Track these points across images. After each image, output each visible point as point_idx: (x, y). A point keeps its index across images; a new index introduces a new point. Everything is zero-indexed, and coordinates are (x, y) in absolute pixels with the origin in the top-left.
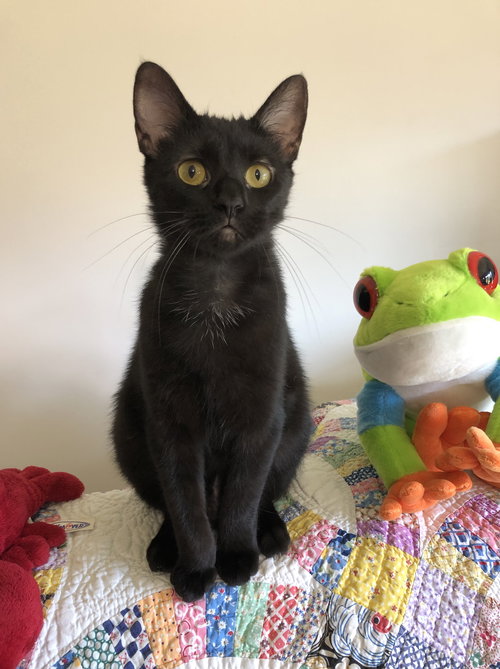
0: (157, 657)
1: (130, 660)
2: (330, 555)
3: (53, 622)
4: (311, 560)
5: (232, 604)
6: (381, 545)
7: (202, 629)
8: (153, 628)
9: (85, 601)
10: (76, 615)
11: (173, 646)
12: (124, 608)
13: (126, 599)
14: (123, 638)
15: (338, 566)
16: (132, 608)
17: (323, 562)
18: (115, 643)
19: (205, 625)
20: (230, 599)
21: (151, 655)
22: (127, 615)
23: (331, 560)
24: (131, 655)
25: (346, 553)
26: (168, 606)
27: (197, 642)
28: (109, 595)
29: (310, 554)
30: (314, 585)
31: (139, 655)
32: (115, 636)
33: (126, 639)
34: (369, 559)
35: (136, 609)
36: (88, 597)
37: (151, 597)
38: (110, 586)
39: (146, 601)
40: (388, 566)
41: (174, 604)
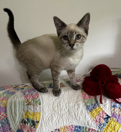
2: (103, 123)
3: (39, 129)
4: (99, 123)
5: (80, 131)
6: (115, 122)
9: (47, 125)
10: (45, 128)
12: (56, 129)
13: (56, 126)
15: (104, 126)
16: (58, 129)
17: (102, 124)
20: (80, 129)
22: (56, 131)
23: (103, 124)
25: (107, 123)
26: (66, 130)
28: (52, 125)
29: (99, 122)
30: (99, 129)
34: (112, 125)
35: (59, 130)
36: (47, 124)
37: (62, 128)
38: (53, 123)
39: (61, 128)
40: (115, 127)
41: (67, 129)
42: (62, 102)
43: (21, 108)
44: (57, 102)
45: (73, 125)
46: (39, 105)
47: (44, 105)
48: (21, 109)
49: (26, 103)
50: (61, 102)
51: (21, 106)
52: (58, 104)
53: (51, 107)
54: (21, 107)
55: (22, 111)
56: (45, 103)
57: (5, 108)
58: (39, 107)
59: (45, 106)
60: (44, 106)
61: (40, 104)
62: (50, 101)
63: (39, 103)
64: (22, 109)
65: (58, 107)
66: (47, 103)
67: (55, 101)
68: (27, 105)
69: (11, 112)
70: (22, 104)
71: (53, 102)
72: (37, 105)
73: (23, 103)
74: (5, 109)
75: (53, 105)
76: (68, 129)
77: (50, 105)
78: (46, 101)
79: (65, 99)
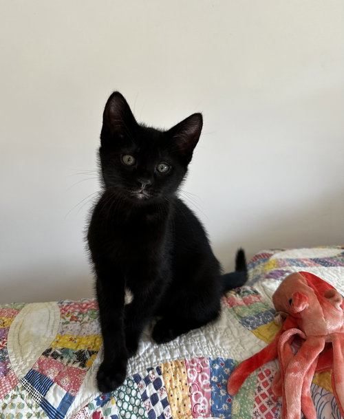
0: (173, 409)
1: (152, 407)
7: (208, 393)
8: (171, 385)
11: (185, 402)
12: (148, 366)
13: (150, 362)
14: (147, 388)
16: (155, 368)
18: (142, 392)
19: (210, 390)
21: (169, 407)
22: (151, 372)
24: (154, 404)
26: (183, 370)
27: (204, 402)
31: (159, 404)
32: (142, 387)
33: (150, 390)
35: (158, 369)
37: (170, 363)
39: (166, 365)
41: (187, 370)
45: (203, 358)
76: (189, 370)
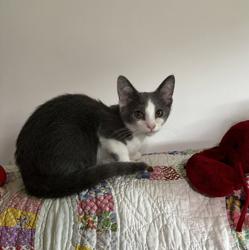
42: (173, 228)
43: (67, 236)
44: (158, 226)
46: (112, 230)
47: (124, 232)
48: (69, 239)
49: (81, 224)
50: (169, 226)
51: (67, 230)
52: (163, 233)
53: (142, 239)
54: (67, 233)
55: (71, 244)
56: (127, 227)
57: (32, 234)
58: (112, 238)
59: (127, 235)
60: (125, 234)
61: (114, 229)
62: (141, 223)
63: (112, 227)
64: (71, 238)
65: (161, 240)
66: (132, 229)
67: (153, 224)
68: (82, 228)
69: (44, 245)
70: (72, 227)
71: (149, 227)
72: (107, 231)
73: (73, 223)
74: (32, 236)
75: (148, 235)
77: (139, 234)
78: (131, 221)
79: (180, 221)
